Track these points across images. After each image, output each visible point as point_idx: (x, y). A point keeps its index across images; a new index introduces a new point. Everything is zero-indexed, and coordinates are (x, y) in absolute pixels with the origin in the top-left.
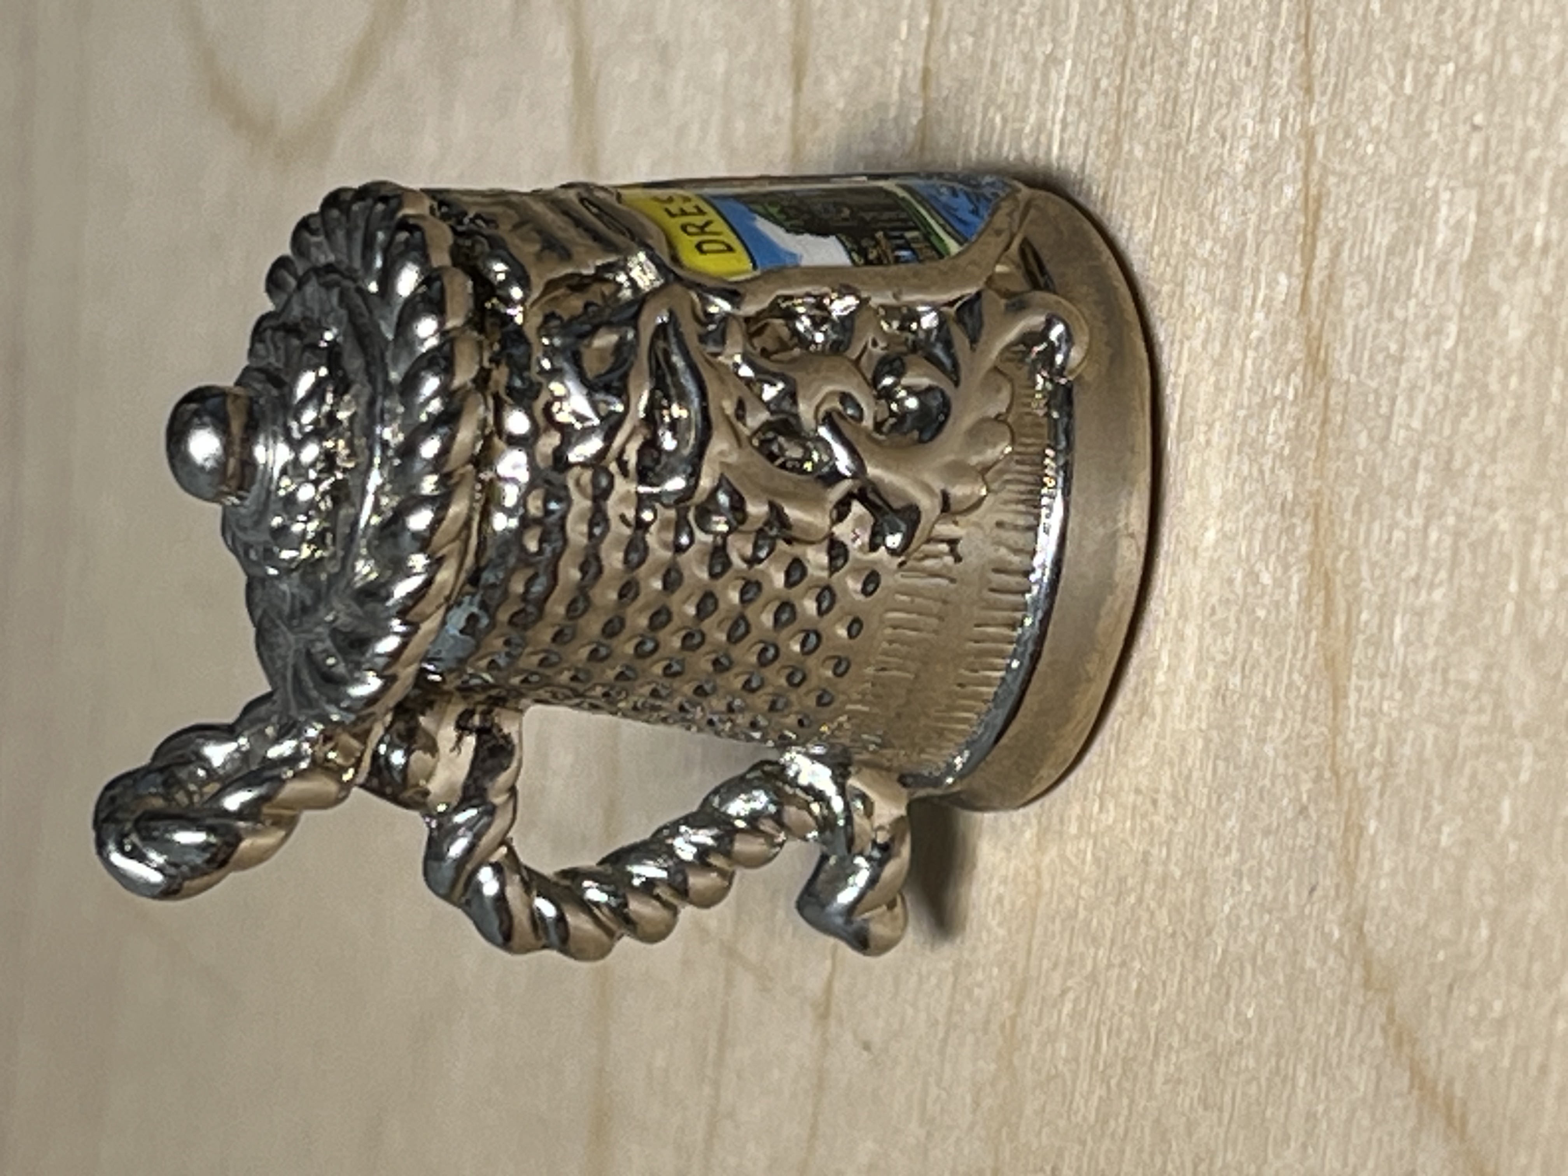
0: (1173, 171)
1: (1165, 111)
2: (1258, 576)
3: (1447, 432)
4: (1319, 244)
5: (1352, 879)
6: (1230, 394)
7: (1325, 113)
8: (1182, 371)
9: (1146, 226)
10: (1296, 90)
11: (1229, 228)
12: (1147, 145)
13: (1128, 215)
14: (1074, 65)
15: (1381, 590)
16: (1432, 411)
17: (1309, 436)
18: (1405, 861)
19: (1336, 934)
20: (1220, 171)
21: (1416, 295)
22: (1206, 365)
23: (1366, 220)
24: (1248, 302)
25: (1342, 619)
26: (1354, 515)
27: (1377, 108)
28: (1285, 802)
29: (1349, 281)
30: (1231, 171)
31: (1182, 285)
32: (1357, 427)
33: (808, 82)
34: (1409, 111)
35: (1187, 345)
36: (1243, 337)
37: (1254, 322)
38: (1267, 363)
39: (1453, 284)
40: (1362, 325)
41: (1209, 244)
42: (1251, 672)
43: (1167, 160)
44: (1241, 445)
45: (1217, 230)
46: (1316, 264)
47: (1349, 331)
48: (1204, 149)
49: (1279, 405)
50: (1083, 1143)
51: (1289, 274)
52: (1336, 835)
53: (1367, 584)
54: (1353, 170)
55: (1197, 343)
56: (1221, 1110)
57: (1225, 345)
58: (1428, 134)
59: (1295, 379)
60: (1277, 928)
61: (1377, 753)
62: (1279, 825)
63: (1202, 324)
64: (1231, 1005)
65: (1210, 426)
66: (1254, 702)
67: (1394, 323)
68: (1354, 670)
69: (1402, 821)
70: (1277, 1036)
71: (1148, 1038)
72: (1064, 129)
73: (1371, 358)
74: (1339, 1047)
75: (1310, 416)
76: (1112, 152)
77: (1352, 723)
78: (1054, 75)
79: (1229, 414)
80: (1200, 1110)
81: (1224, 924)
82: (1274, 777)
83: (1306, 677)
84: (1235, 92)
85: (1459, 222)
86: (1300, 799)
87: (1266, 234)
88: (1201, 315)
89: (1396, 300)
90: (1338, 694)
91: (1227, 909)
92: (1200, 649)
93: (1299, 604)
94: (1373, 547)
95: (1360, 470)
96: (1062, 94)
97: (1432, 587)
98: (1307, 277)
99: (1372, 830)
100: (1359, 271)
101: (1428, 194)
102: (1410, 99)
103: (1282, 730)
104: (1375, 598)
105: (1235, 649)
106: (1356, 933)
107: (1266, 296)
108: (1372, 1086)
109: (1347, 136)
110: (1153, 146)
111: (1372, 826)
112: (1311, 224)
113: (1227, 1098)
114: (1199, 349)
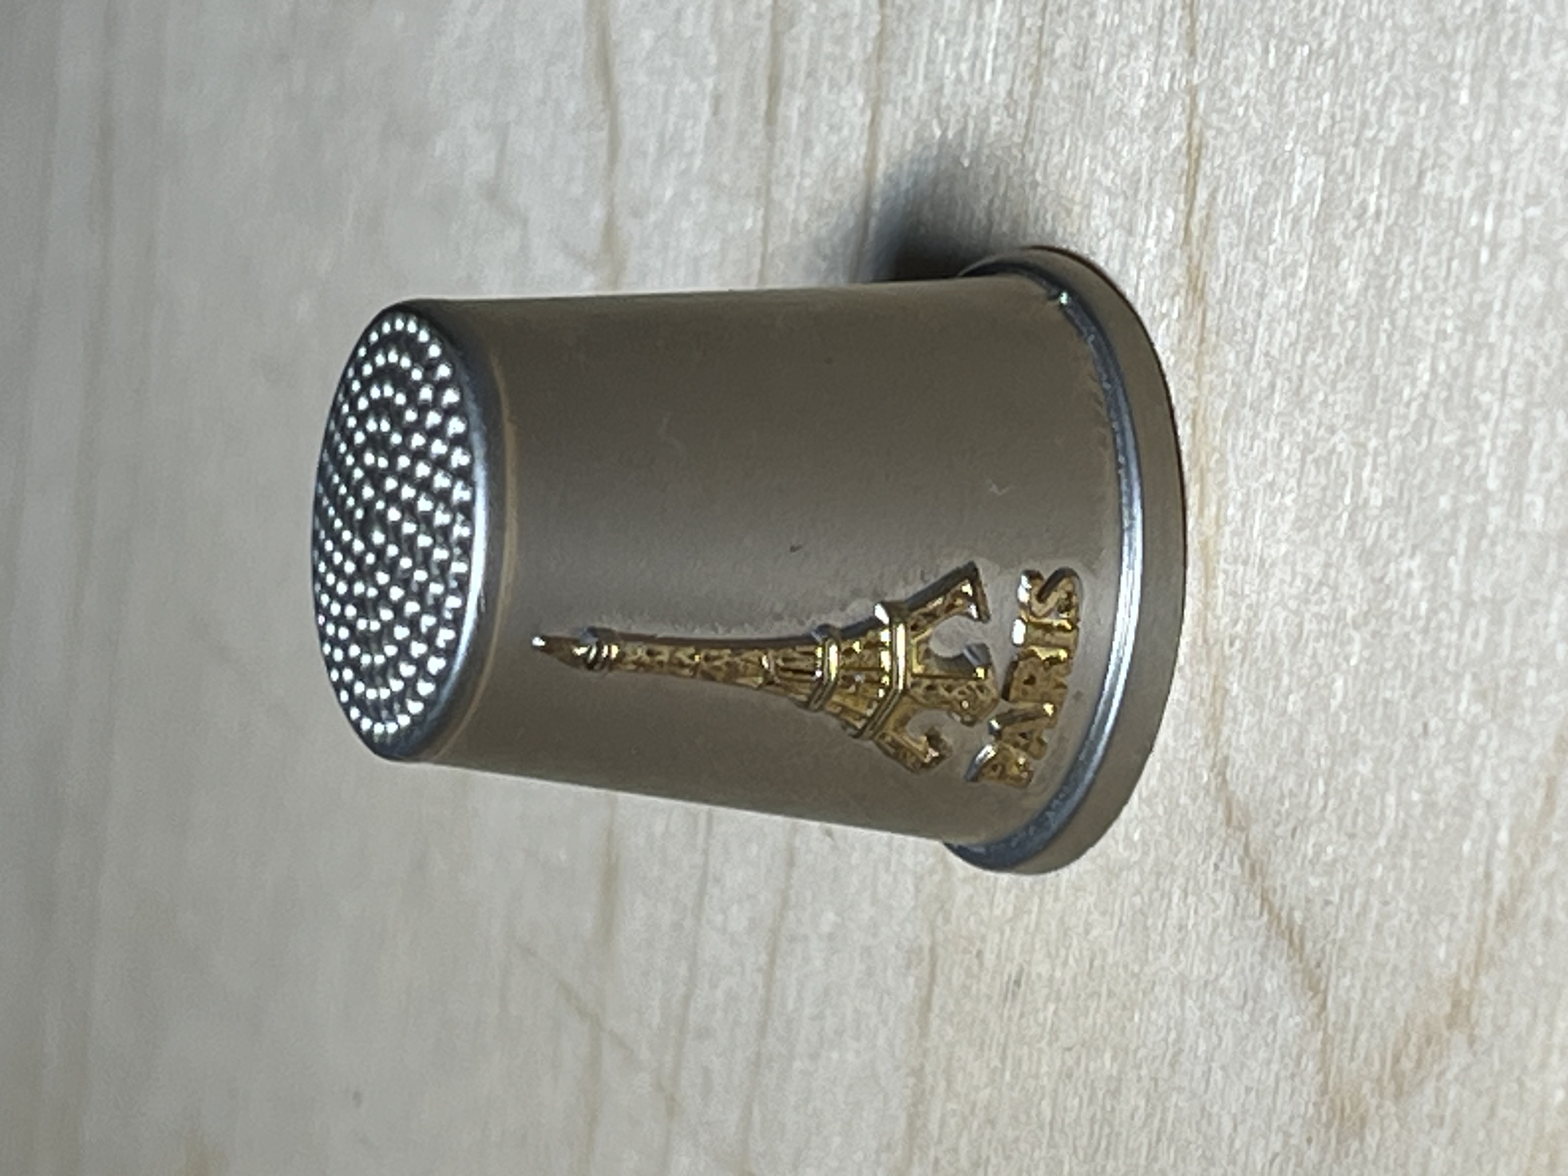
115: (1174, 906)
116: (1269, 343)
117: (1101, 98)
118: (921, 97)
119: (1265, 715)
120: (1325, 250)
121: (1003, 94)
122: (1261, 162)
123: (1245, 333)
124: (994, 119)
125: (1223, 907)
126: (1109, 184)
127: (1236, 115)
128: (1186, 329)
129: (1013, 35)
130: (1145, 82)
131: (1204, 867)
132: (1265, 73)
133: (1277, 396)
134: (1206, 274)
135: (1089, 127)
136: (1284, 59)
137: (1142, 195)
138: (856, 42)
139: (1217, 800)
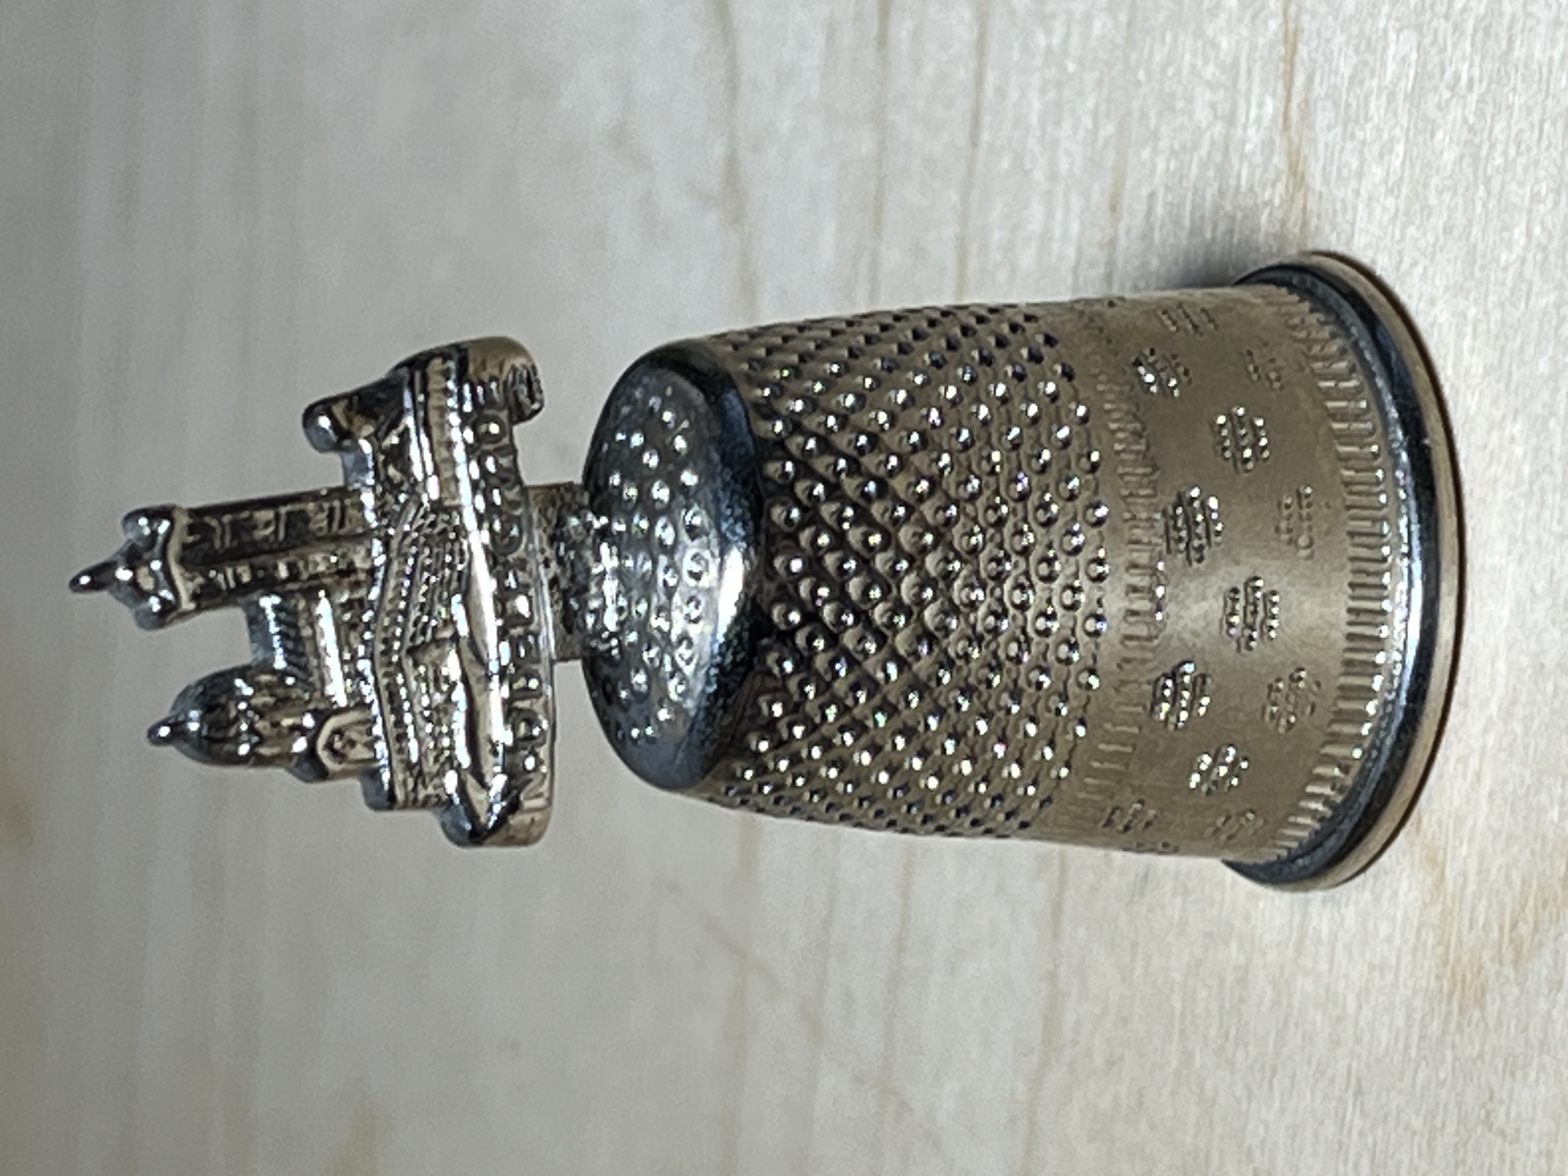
120: (1421, 125)
134: (1306, 158)
137: (1242, 85)
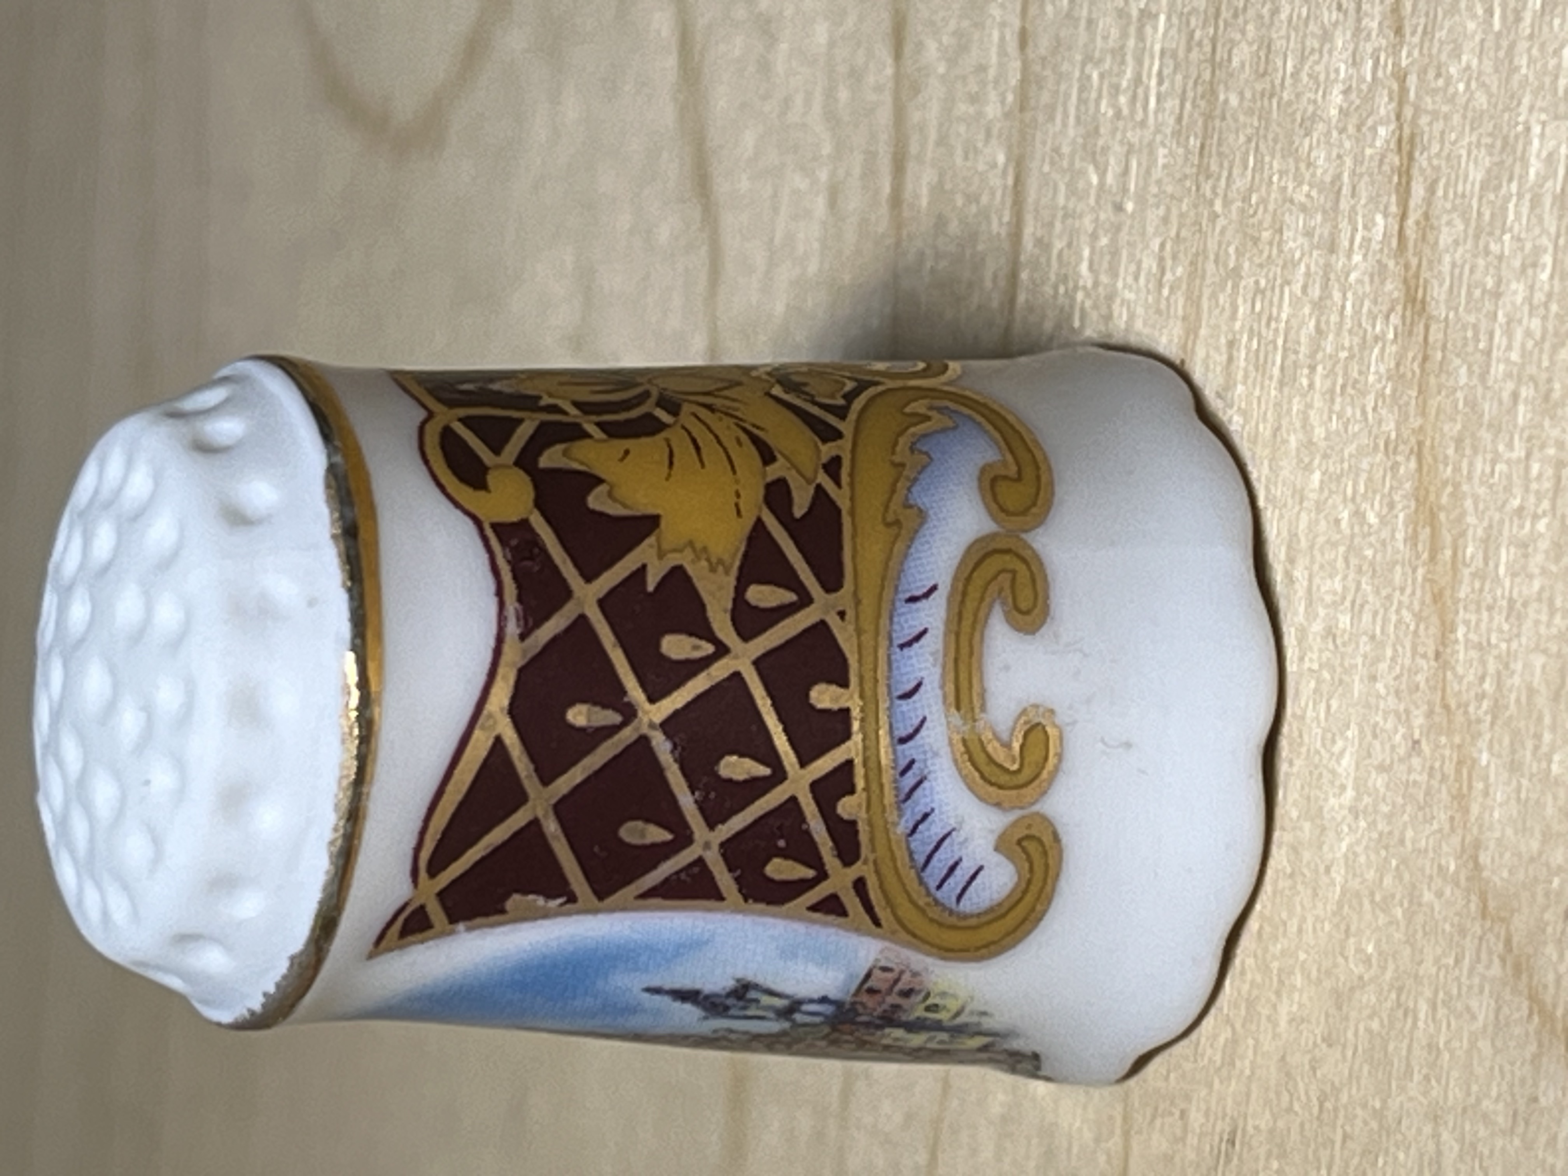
0: (1268, 121)
1: (1259, 58)
2: (1364, 517)
3: (1545, 363)
4: (1413, 184)
5: (1466, 811)
6: (1331, 337)
7: (1416, 53)
8: (1284, 316)
9: (1243, 175)
10: (1387, 31)
11: (1325, 172)
12: (1241, 94)
13: (1226, 164)
14: (1169, 18)
15: (1485, 524)
16: (1530, 344)
17: (1409, 375)
18: (1518, 790)
19: (1452, 867)
20: (1314, 117)
21: (1511, 230)
22: (1307, 310)
23: (1460, 157)
24: (1346, 244)
25: (1448, 553)
26: (1456, 450)
27: (1468, 46)
28: (1398, 738)
29: (1445, 218)
30: (1325, 116)
31: (1281, 231)
32: (1457, 362)
33: (908, 49)
34: (1498, 48)
35: (1287, 290)
36: (1342, 280)
37: (1354, 262)
38: (1367, 303)
39: (1546, 216)
40: (1459, 262)
41: (1306, 188)
42: (1360, 612)
43: (1262, 107)
44: (1343, 387)
45: (1313, 175)
46: (1412, 204)
47: (1446, 268)
48: (1298, 96)
49: (1380, 344)
50: (1210, 1086)
51: (1386, 216)
52: (1450, 768)
53: (1471, 519)
54: (1445, 109)
55: (1297, 288)
56: (1344, 1047)
57: (1325, 287)
58: (1518, 69)
59: (1395, 319)
60: (1394, 863)
61: (1487, 685)
62: (1392, 762)
63: (1303, 268)
64: (1352, 940)
65: (1312, 369)
66: (1365, 639)
67: (1490, 258)
68: (1461, 606)
69: (1513, 752)
70: (1396, 970)
71: (1271, 979)
72: (1160, 83)
73: (1469, 294)
74: (1458, 979)
75: (1410, 355)
76: (1209, 101)
77: (1461, 656)
78: (1148, 30)
79: (1331, 356)
80: (1324, 1046)
81: (1342, 862)
82: (1386, 714)
83: (1414, 615)
84: (1326, 36)
85: (1550, 155)
86: (1412, 735)
87: (1361, 175)
88: (1301, 259)
89: (1491, 234)
90: (1447, 629)
91: (1344, 846)
92: (1309, 590)
93: (1405, 541)
94: (1476, 480)
95: (1461, 405)
96: (1157, 48)
97: (1536, 517)
98: (1403, 217)
99: (1484, 762)
100: (1454, 208)
101: (1520, 128)
102: (1499, 35)
103: (1391, 668)
104: (1480, 532)
105: (1345, 588)
106: (1471, 865)
107: (1363, 238)
108: (1492, 1016)
109: (1438, 75)
110: (1248, 95)
111: (1485, 758)
112: (1405, 162)
113: (1350, 1034)
114: (1299, 293)
115: (1421, 1024)
116: (1509, 348)
117: (1289, 103)
118: (1074, 142)
119: (1525, 782)
121: (1171, 121)
122: (1489, 140)
123: (1478, 341)
124: (1162, 152)
125: (1481, 1018)
126: (1303, 199)
127: (1456, 93)
128: (1405, 349)
129: (1181, 54)
130: (1342, 75)
131: (1457, 972)
132: (1491, 37)
133: (1521, 408)
135: (1275, 141)
136: (1511, 18)
138: (993, 96)
139: (1468, 891)
